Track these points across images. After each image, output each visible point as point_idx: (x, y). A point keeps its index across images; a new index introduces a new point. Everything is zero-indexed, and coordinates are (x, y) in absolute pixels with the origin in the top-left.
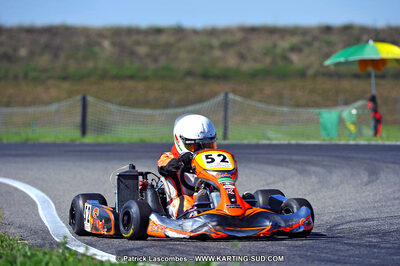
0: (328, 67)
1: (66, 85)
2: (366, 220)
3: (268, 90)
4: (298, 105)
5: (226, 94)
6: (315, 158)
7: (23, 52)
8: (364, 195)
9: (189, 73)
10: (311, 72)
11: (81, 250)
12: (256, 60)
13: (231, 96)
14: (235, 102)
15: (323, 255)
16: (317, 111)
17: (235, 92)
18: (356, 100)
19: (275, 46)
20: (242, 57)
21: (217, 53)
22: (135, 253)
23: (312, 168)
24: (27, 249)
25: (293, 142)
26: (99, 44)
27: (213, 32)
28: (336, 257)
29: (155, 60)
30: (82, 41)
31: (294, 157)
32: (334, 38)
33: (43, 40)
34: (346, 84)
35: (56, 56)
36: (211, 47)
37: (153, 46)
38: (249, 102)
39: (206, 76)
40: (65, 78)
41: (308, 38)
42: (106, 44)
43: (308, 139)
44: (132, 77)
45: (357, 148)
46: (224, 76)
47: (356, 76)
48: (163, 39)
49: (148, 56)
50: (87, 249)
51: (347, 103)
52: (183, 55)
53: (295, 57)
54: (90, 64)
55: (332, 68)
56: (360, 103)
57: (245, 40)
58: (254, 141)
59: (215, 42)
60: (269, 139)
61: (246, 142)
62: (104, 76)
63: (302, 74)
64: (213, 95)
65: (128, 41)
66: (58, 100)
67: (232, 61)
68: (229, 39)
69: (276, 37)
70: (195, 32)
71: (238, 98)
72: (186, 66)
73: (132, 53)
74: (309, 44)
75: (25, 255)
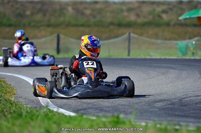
0: (181, 20)
1: (50, 29)
2: (199, 96)
3: (151, 32)
4: (166, 39)
5: (130, 34)
6: (174, 66)
7: (28, 13)
8: (198, 84)
9: (112, 24)
10: (172, 23)
11: (55, 110)
12: (145, 17)
13: (132, 35)
14: (134, 38)
15: (177, 113)
16: (176, 42)
17: (134, 33)
18: (195, 37)
19: (154, 10)
20: (138, 15)
21: (125, 14)
22: (83, 111)
23: (172, 71)
24: (28, 109)
25: (163, 57)
26: (66, 9)
27: (123, 3)
28: (183, 114)
29: (94, 17)
30: (58, 7)
31: (163, 65)
32: (183, 6)
33: (38, 6)
34: (190, 29)
35: (45, 15)
36: (122, 11)
37: (93, 10)
38: (141, 38)
39: (120, 25)
40: (49, 26)
41: (171, 6)
42: (70, 9)
43: (170, 56)
44: (82, 25)
45: (195, 60)
46: (129, 25)
47: (195, 25)
48: (98, 6)
49: (91, 15)
50: (58, 109)
51: (190, 38)
52: (108, 14)
53: (164, 16)
54: (62, 19)
55: (183, 21)
56: (196, 38)
57: (139, 7)
58: (143, 57)
59: (124, 8)
60: (150, 56)
61: (139, 57)
62: (69, 25)
63: (168, 24)
64: (123, 34)
65: (81, 7)
66: (45, 36)
67: (132, 17)
68: (132, 6)
69: (155, 6)
70: (115, 3)
71: (136, 36)
72: (109, 20)
73: (83, 14)
74: (171, 9)
75: (27, 112)
